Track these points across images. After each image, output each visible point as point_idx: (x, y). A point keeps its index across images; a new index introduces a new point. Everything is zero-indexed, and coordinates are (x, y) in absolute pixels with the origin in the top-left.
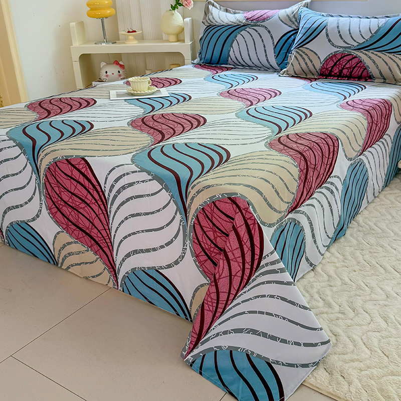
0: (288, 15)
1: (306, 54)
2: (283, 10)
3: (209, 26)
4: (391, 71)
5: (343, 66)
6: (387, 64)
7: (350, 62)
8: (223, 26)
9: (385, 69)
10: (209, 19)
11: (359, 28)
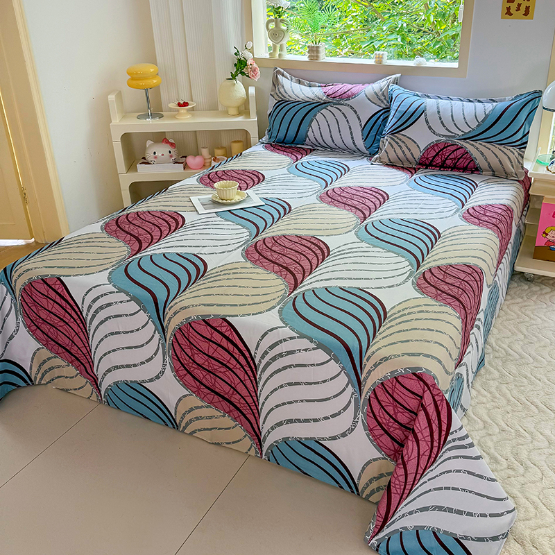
0: (376, 93)
1: (403, 142)
2: (371, 86)
3: (280, 101)
4: (501, 163)
5: (446, 157)
6: (497, 157)
7: (455, 152)
8: (300, 103)
9: (494, 162)
10: (280, 93)
11: (463, 114)
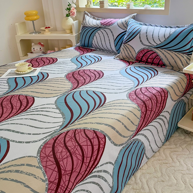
0: (122, 23)
2: (121, 19)
3: (83, 26)
4: (176, 63)
5: (148, 57)
6: (173, 59)
